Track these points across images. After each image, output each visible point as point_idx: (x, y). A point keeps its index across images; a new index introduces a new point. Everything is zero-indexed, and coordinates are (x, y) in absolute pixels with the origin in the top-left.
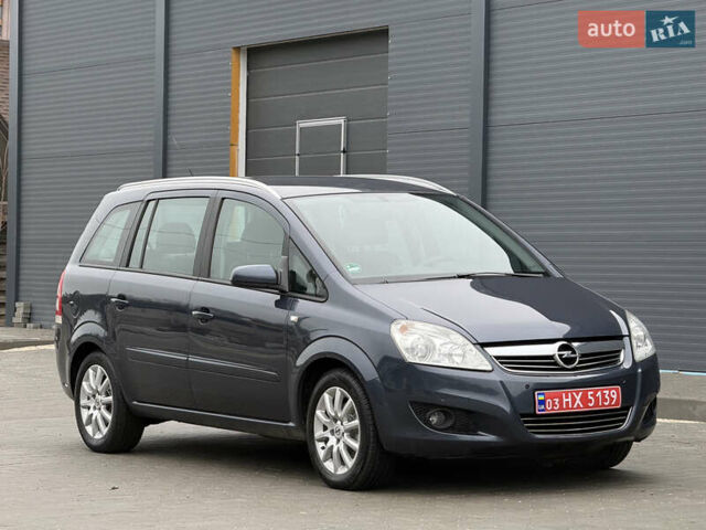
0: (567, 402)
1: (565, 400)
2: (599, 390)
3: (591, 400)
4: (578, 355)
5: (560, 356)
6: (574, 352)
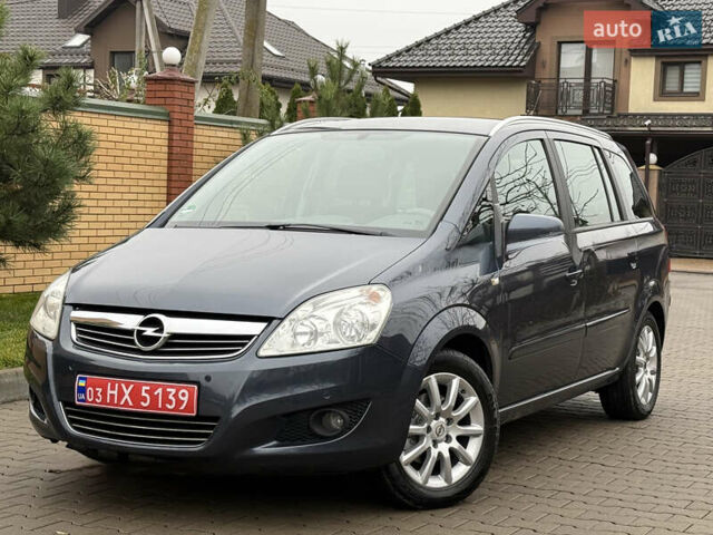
0: (112, 396)
1: (109, 392)
2: (160, 386)
3: (145, 398)
4: (165, 335)
5: (139, 332)
6: (161, 330)
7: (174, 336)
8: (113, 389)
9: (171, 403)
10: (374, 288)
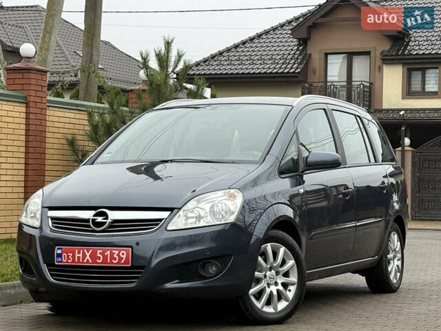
0: (79, 257)
1: (77, 255)
2: (108, 250)
3: (100, 257)
4: (109, 221)
5: (93, 220)
6: (107, 218)
7: (115, 221)
8: (79, 253)
9: (115, 259)
10: (232, 191)
